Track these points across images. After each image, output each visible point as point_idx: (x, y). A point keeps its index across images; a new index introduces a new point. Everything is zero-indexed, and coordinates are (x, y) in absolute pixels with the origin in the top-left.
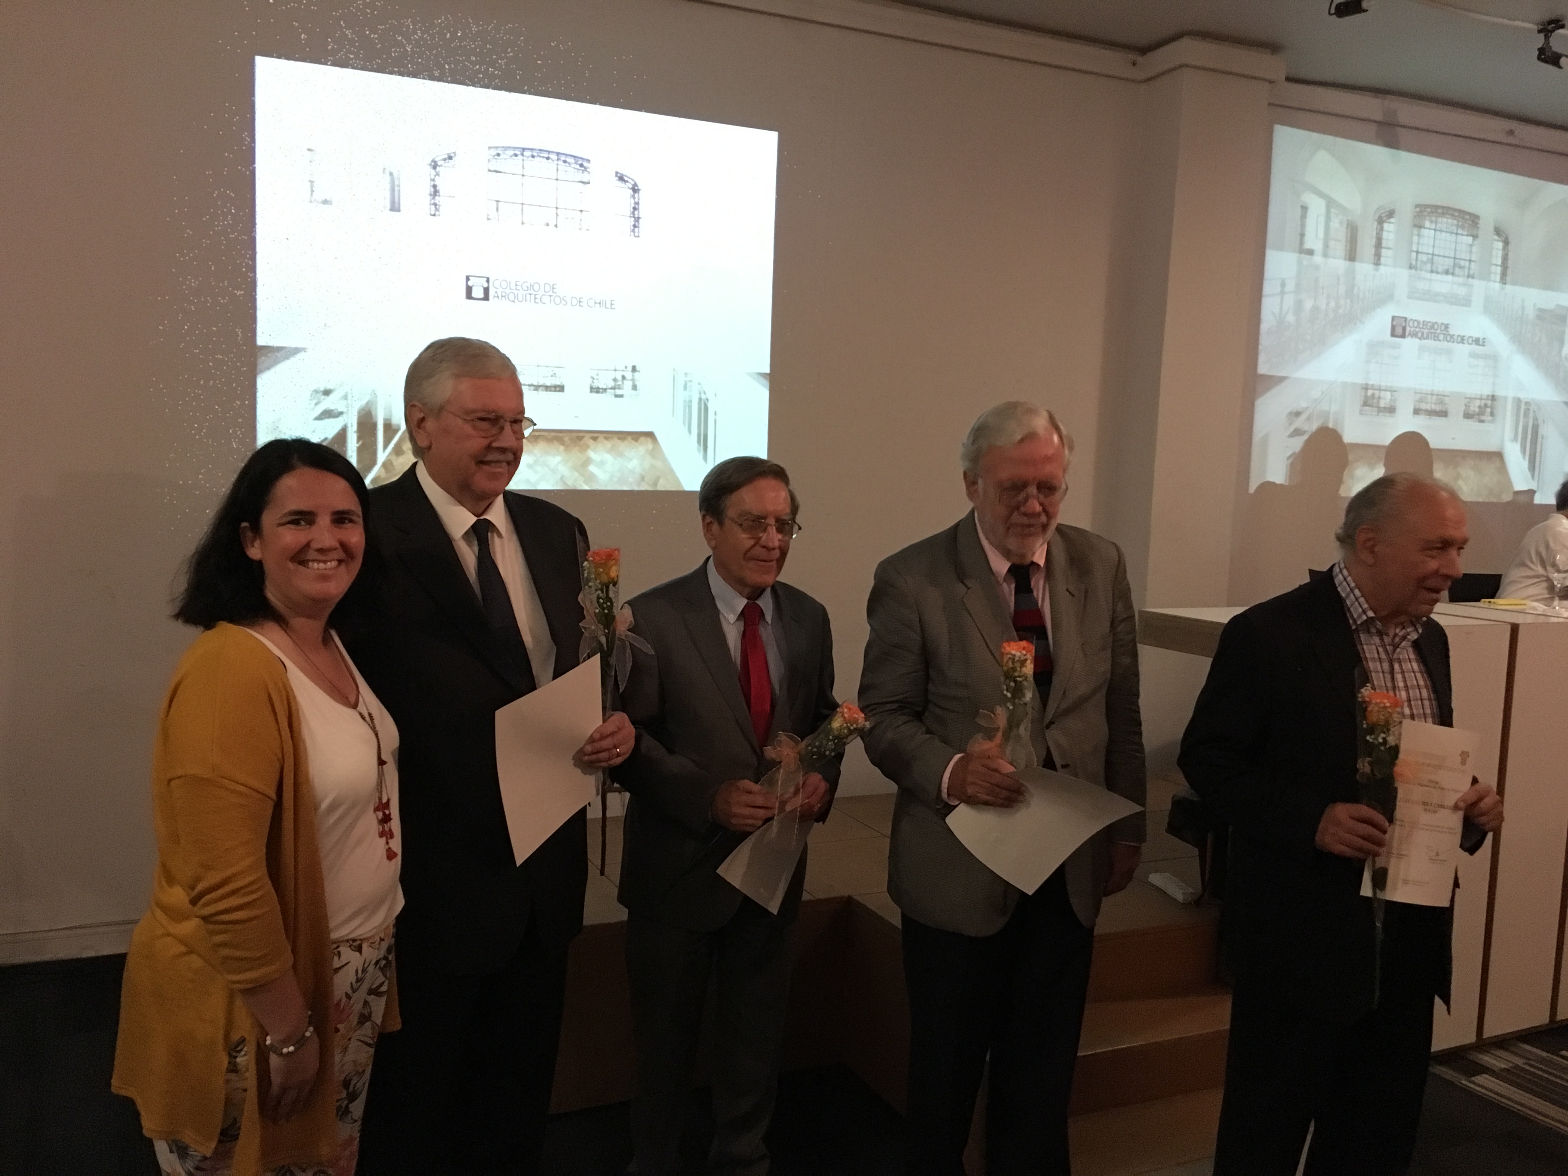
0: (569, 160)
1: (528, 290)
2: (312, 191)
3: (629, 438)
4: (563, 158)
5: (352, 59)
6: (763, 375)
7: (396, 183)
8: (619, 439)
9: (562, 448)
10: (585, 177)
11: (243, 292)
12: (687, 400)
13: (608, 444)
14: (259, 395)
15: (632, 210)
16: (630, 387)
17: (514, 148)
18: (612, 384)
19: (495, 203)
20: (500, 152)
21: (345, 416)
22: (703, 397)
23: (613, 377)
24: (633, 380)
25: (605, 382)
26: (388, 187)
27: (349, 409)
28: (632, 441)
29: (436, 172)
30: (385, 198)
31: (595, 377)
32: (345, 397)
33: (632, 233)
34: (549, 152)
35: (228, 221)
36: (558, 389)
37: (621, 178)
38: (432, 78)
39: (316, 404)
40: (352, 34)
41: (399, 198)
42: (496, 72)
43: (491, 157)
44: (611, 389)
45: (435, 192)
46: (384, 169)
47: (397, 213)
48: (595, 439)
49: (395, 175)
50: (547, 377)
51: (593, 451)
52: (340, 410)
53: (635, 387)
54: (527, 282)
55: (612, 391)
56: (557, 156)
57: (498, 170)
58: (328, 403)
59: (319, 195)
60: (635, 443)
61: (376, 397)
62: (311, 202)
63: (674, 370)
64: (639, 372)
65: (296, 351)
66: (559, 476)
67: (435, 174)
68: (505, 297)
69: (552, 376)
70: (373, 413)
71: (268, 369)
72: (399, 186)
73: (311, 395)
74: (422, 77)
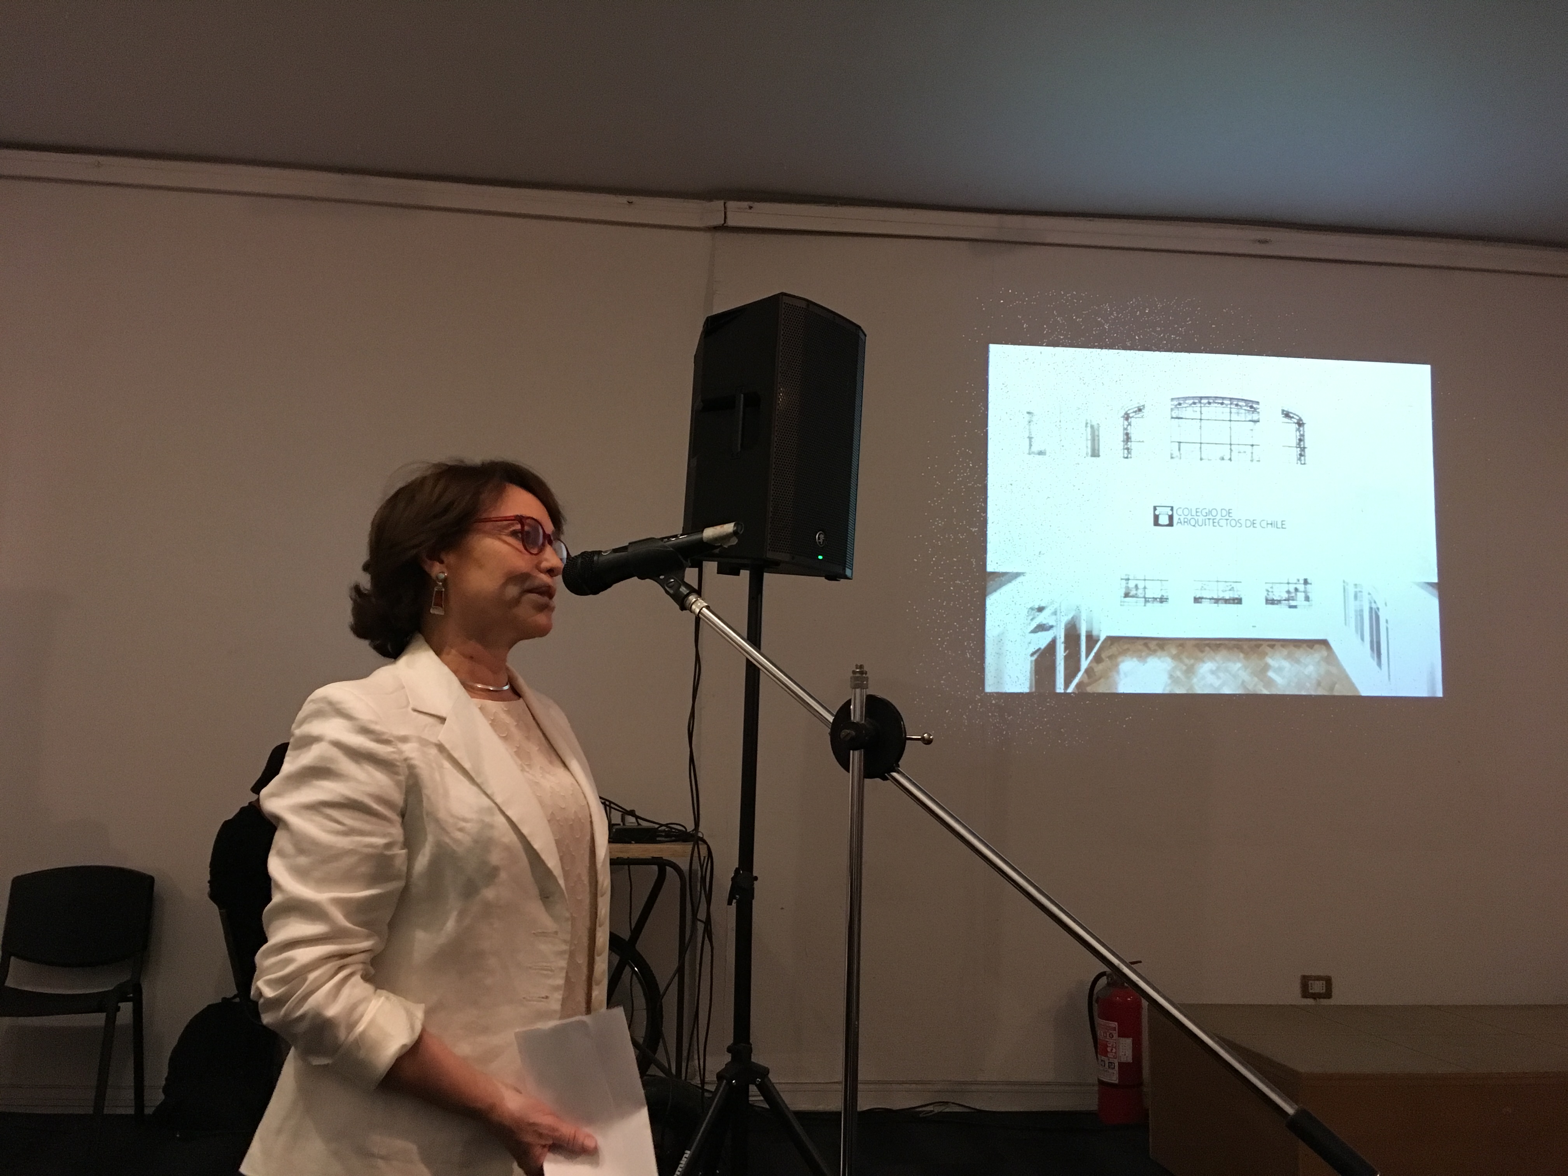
0: (1240, 403)
1: (1206, 516)
2: (1031, 445)
3: (1305, 645)
4: (1235, 403)
5: (1063, 339)
6: (1431, 584)
7: (1096, 433)
8: (1295, 646)
9: (1242, 655)
10: (1255, 417)
11: (977, 529)
12: (1358, 609)
13: (1285, 652)
14: (988, 612)
15: (1298, 441)
16: (1303, 599)
17: (1193, 398)
18: (1285, 596)
19: (1177, 444)
20: (1182, 402)
21: (1054, 629)
22: (1374, 606)
23: (1287, 589)
24: (1305, 592)
25: (1280, 593)
26: (1089, 437)
27: (1058, 623)
28: (1308, 649)
29: (1128, 422)
30: (1087, 447)
31: (1270, 590)
32: (1055, 613)
33: (1299, 461)
34: (1223, 398)
35: (967, 474)
36: (1236, 601)
37: (1287, 415)
38: (1125, 348)
39: (1032, 620)
40: (1062, 321)
41: (1099, 446)
42: (1177, 338)
43: (1173, 407)
44: (1285, 600)
45: (1127, 438)
46: (1087, 424)
47: (1097, 458)
48: (1272, 646)
49: (1096, 427)
50: (1226, 591)
51: (1271, 658)
52: (1051, 624)
53: (1307, 599)
54: (1205, 509)
55: (1286, 602)
56: (1230, 401)
57: (1181, 416)
58: (1042, 618)
59: (1035, 449)
60: (1310, 650)
61: (1080, 612)
62: (1029, 454)
63: (1344, 582)
64: (1311, 584)
65: (1017, 575)
66: (1240, 682)
67: (1127, 424)
68: (1187, 522)
69: (1230, 590)
70: (1078, 626)
71: (995, 591)
72: (1098, 436)
73: (1028, 612)
74: (1117, 347)
